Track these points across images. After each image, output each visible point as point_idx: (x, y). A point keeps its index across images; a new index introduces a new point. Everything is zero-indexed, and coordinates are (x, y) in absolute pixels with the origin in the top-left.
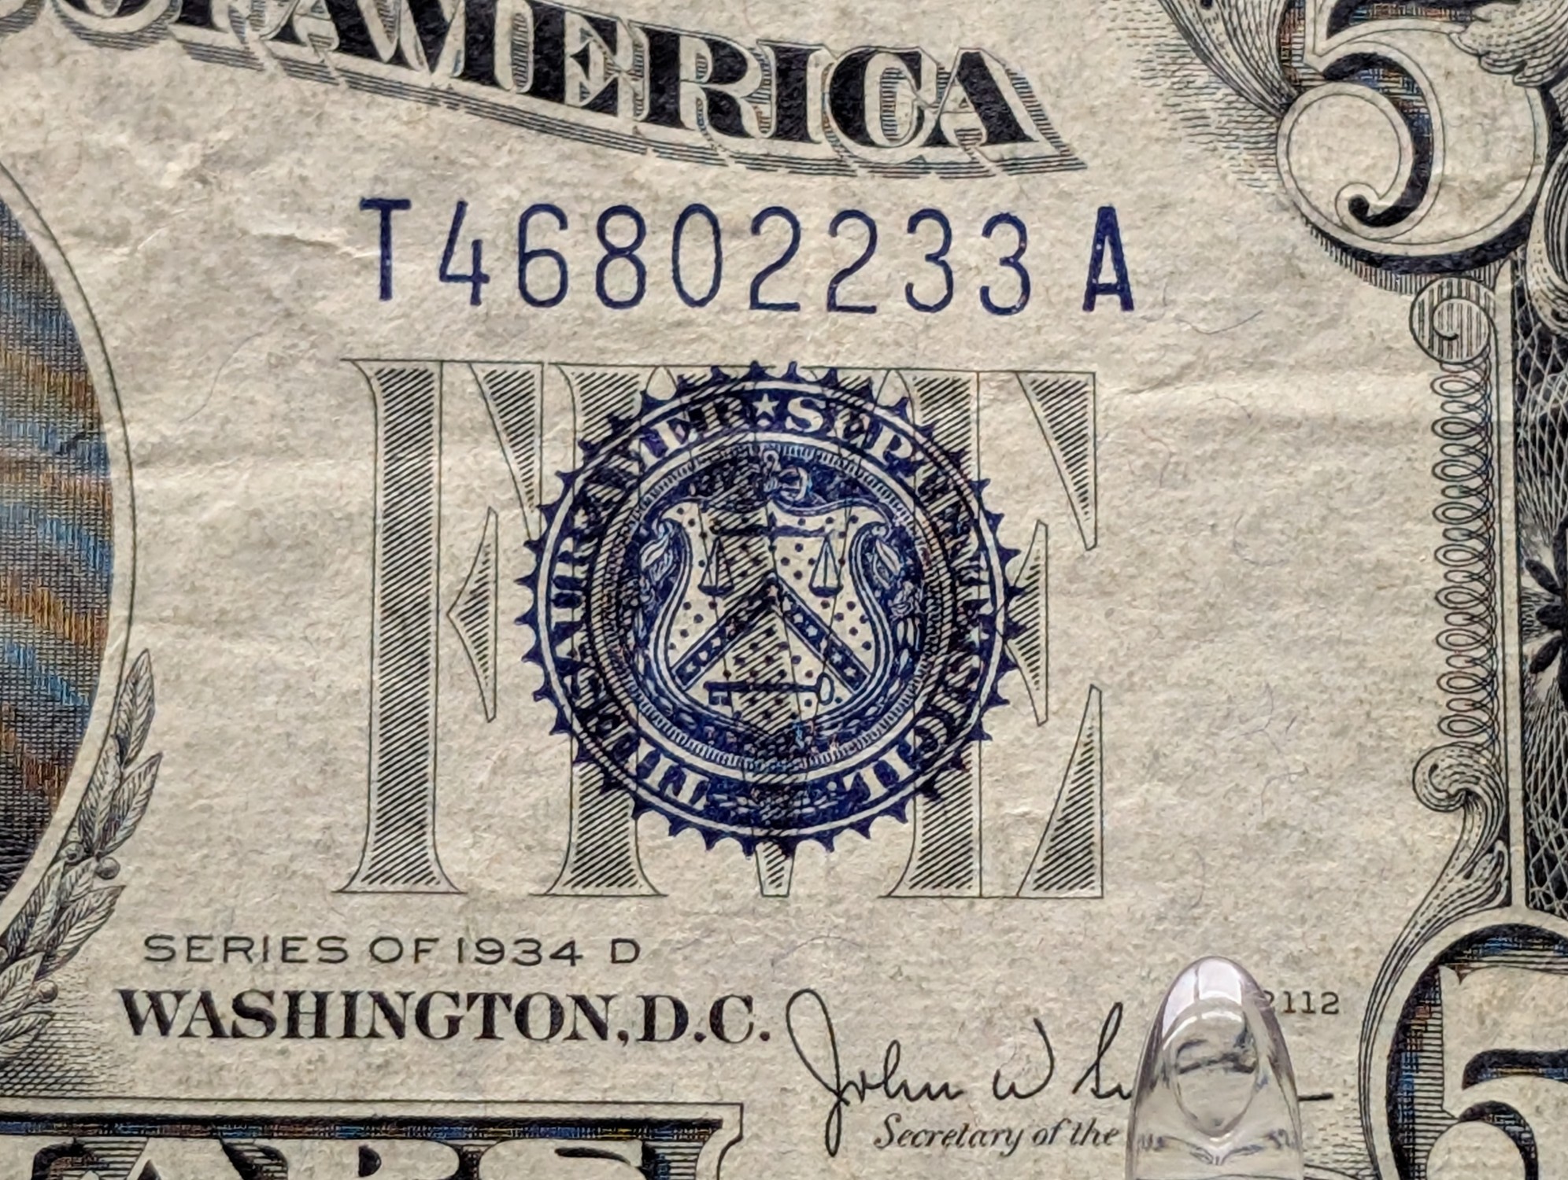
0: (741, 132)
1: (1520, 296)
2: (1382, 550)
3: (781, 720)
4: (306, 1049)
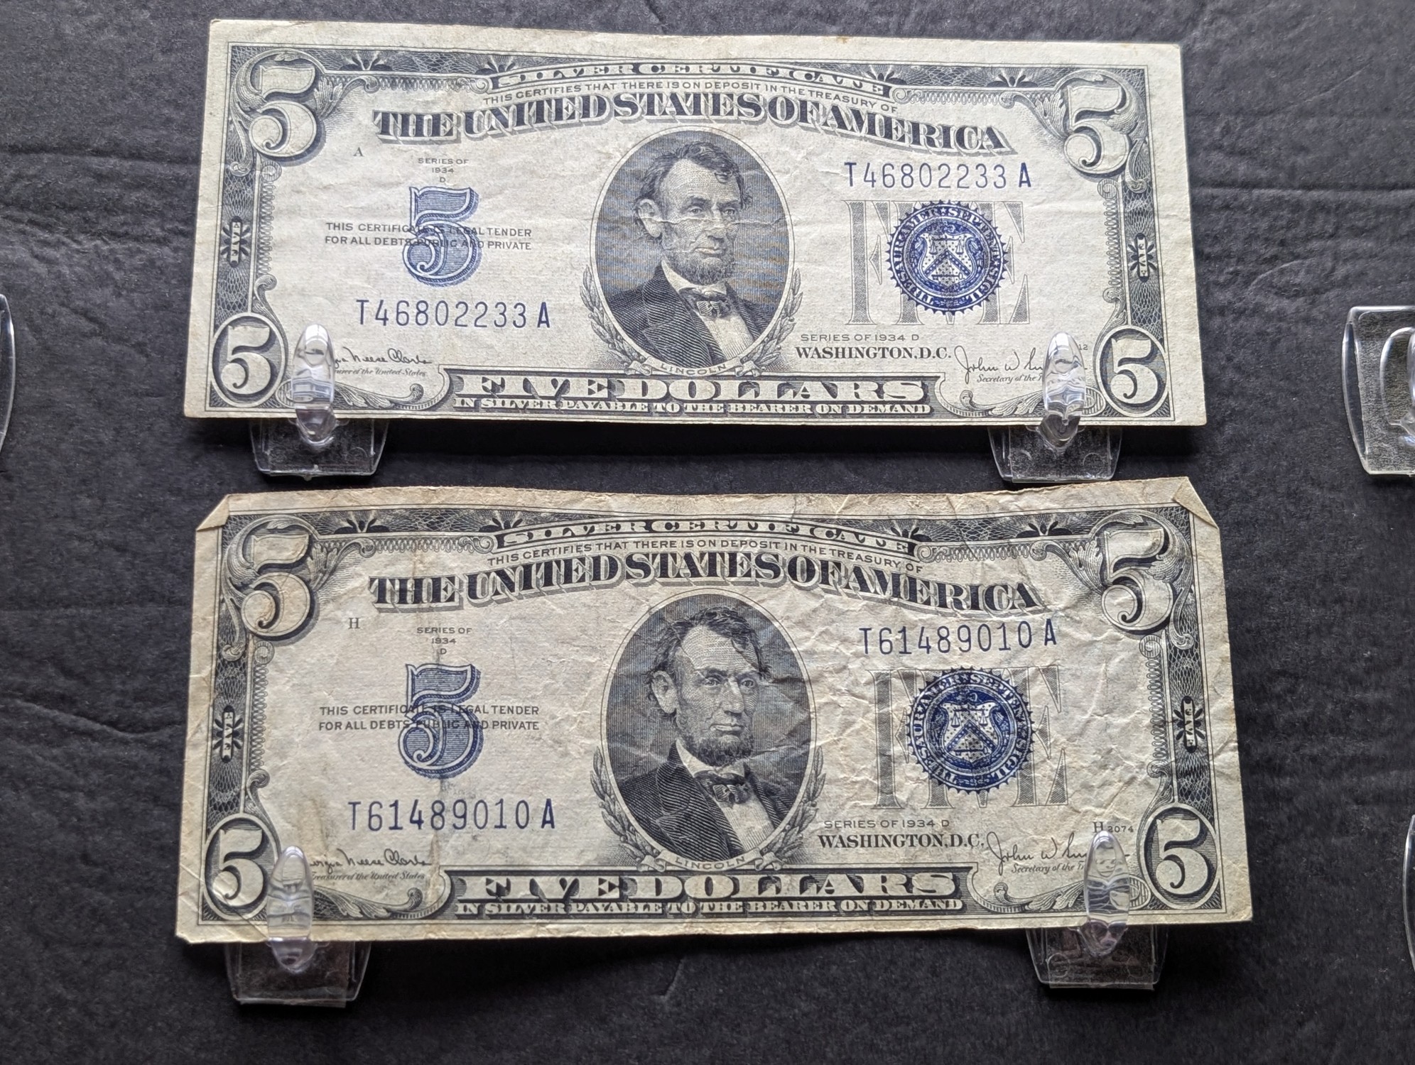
0: (935, 146)
1: (1124, 183)
2: (1093, 242)
3: (950, 283)
4: (840, 360)
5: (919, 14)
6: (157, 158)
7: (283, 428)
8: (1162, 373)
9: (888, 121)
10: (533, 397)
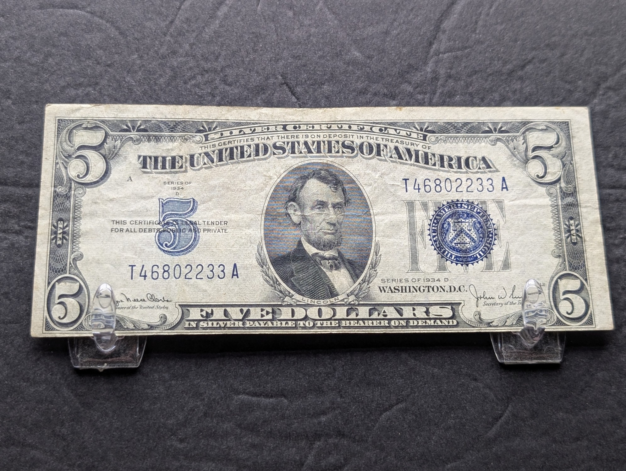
0: (453, 168)
1: (561, 188)
2: (545, 223)
3: (465, 248)
4: (404, 294)
5: (441, 93)
6: (16, 184)
7: (86, 342)
8: (587, 299)
9: (426, 154)
10: (229, 320)
